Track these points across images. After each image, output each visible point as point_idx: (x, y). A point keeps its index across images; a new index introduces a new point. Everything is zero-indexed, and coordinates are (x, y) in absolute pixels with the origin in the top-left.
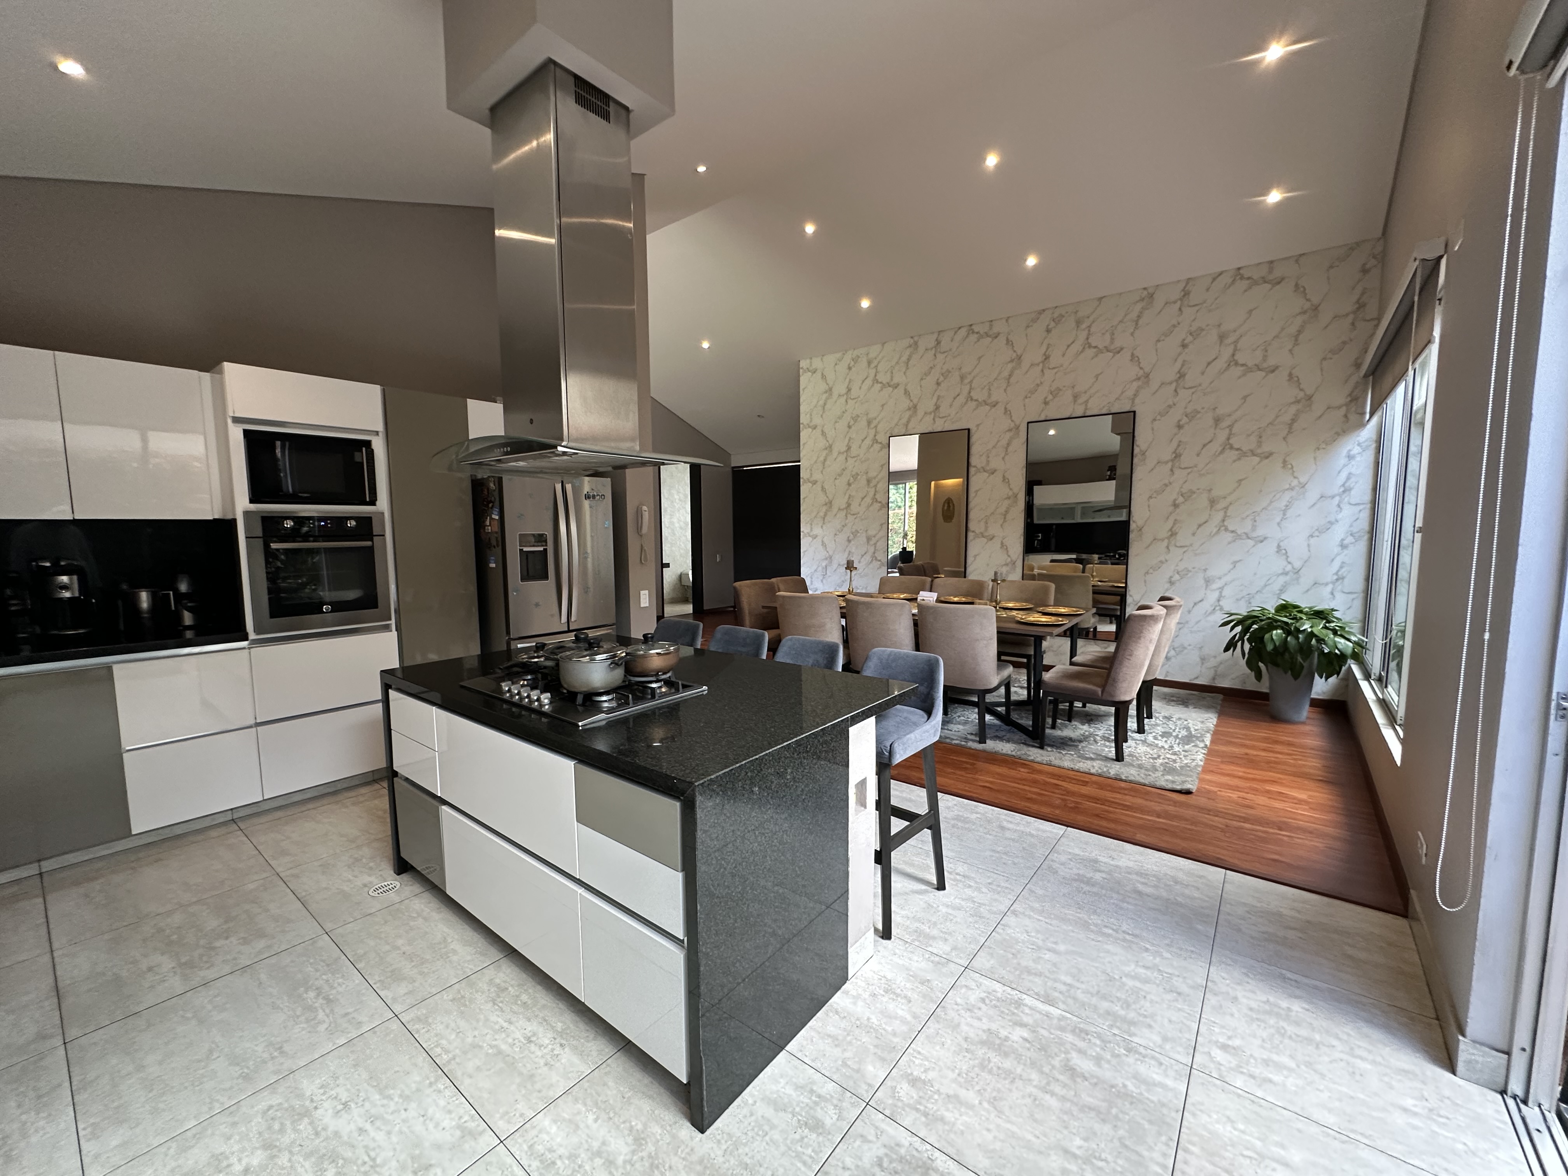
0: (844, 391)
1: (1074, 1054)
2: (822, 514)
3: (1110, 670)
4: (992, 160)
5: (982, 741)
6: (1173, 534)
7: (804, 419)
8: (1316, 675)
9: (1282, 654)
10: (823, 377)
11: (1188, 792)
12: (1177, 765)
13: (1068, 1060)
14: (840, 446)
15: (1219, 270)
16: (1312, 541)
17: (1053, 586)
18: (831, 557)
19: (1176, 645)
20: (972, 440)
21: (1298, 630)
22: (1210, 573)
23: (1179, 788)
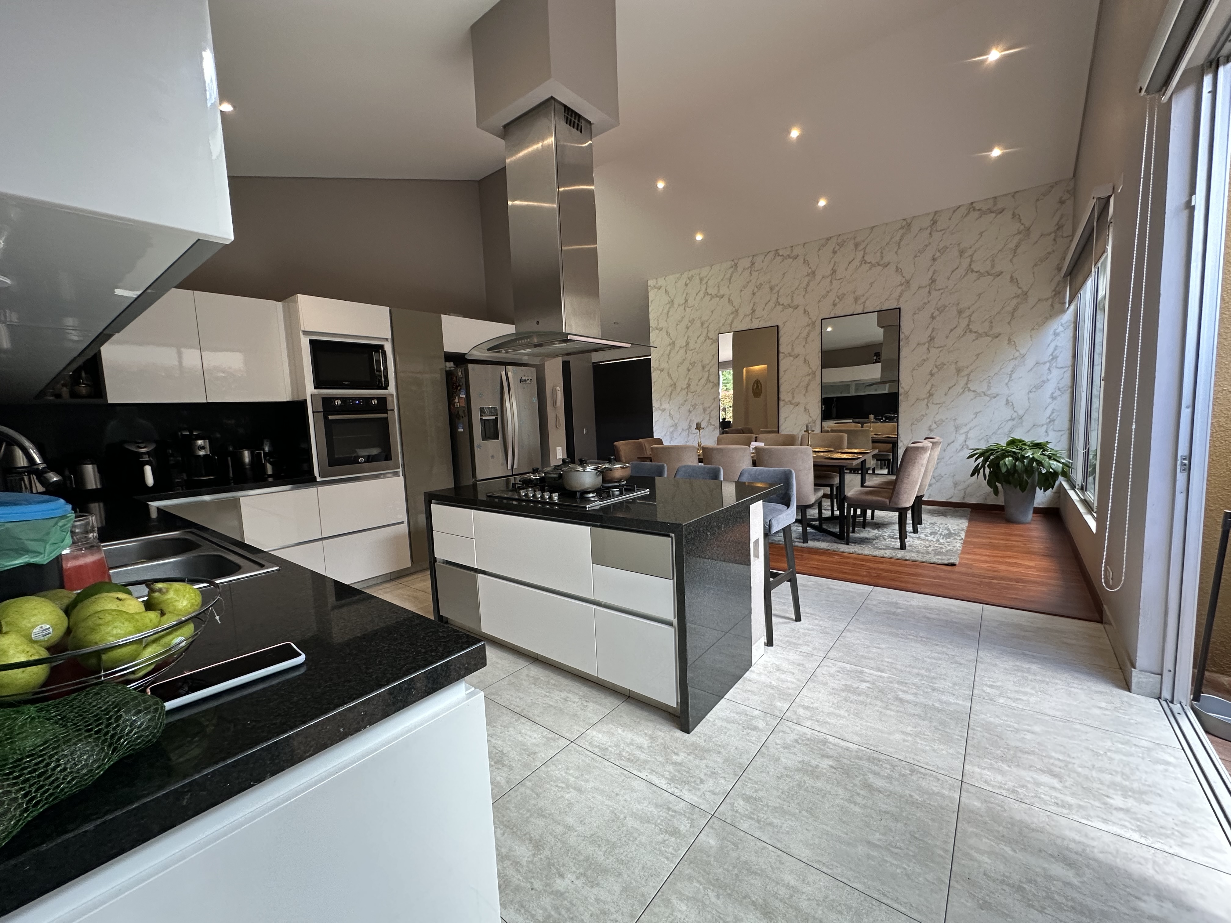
0: (683, 301)
1: (870, 776)
2: (668, 393)
3: (894, 489)
4: (795, 133)
5: (806, 541)
6: (931, 395)
7: (652, 323)
8: (1037, 488)
9: (1013, 475)
10: (666, 291)
11: (953, 565)
12: (944, 550)
13: (866, 780)
14: (681, 342)
15: (958, 205)
16: (1031, 395)
17: (846, 436)
18: (676, 425)
19: (936, 475)
20: (781, 334)
21: (1023, 457)
22: (959, 422)
23: (946, 562)
